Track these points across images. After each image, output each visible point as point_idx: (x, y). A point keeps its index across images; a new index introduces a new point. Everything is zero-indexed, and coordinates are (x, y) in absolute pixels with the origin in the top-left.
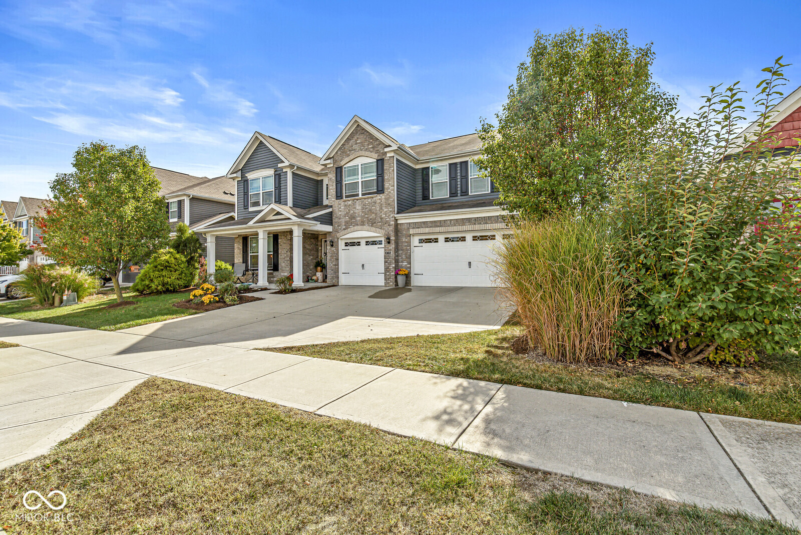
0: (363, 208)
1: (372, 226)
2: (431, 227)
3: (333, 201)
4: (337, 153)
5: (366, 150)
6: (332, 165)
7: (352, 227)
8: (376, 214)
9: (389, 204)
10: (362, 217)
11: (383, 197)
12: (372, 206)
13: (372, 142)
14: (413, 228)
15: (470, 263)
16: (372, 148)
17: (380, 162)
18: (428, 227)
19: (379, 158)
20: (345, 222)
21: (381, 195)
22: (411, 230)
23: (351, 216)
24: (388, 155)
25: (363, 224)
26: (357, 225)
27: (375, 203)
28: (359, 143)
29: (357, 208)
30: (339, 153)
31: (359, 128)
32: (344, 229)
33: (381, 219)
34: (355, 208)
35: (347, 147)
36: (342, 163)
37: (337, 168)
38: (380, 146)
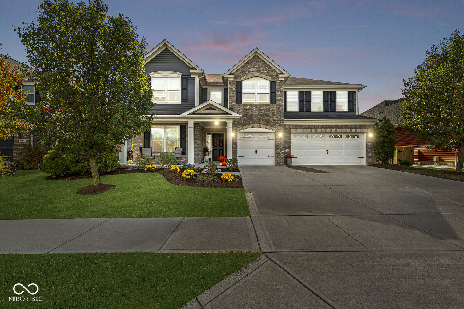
0: (259, 112)
1: (266, 125)
2: (306, 128)
3: (235, 105)
4: (237, 71)
5: (262, 73)
6: (233, 79)
7: (250, 125)
8: (270, 117)
9: (280, 111)
10: (258, 118)
11: (276, 106)
12: (267, 112)
13: (267, 69)
14: (294, 128)
15: (327, 151)
16: (267, 72)
17: (273, 83)
18: (304, 128)
19: (272, 80)
20: (244, 120)
21: (274, 105)
22: (292, 129)
23: (249, 116)
24: (280, 79)
25: (259, 122)
26: (254, 123)
27: (269, 109)
28: (257, 67)
29: (255, 111)
30: (239, 71)
31: (256, 57)
32: (243, 125)
33: (274, 120)
34: (253, 112)
35: (246, 68)
36: (242, 79)
37: (237, 82)
38: (273, 72)
